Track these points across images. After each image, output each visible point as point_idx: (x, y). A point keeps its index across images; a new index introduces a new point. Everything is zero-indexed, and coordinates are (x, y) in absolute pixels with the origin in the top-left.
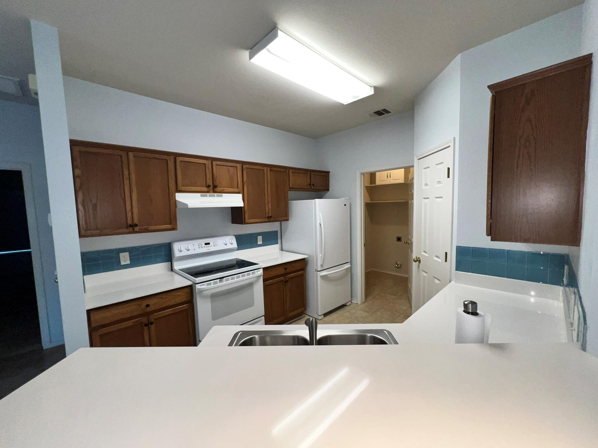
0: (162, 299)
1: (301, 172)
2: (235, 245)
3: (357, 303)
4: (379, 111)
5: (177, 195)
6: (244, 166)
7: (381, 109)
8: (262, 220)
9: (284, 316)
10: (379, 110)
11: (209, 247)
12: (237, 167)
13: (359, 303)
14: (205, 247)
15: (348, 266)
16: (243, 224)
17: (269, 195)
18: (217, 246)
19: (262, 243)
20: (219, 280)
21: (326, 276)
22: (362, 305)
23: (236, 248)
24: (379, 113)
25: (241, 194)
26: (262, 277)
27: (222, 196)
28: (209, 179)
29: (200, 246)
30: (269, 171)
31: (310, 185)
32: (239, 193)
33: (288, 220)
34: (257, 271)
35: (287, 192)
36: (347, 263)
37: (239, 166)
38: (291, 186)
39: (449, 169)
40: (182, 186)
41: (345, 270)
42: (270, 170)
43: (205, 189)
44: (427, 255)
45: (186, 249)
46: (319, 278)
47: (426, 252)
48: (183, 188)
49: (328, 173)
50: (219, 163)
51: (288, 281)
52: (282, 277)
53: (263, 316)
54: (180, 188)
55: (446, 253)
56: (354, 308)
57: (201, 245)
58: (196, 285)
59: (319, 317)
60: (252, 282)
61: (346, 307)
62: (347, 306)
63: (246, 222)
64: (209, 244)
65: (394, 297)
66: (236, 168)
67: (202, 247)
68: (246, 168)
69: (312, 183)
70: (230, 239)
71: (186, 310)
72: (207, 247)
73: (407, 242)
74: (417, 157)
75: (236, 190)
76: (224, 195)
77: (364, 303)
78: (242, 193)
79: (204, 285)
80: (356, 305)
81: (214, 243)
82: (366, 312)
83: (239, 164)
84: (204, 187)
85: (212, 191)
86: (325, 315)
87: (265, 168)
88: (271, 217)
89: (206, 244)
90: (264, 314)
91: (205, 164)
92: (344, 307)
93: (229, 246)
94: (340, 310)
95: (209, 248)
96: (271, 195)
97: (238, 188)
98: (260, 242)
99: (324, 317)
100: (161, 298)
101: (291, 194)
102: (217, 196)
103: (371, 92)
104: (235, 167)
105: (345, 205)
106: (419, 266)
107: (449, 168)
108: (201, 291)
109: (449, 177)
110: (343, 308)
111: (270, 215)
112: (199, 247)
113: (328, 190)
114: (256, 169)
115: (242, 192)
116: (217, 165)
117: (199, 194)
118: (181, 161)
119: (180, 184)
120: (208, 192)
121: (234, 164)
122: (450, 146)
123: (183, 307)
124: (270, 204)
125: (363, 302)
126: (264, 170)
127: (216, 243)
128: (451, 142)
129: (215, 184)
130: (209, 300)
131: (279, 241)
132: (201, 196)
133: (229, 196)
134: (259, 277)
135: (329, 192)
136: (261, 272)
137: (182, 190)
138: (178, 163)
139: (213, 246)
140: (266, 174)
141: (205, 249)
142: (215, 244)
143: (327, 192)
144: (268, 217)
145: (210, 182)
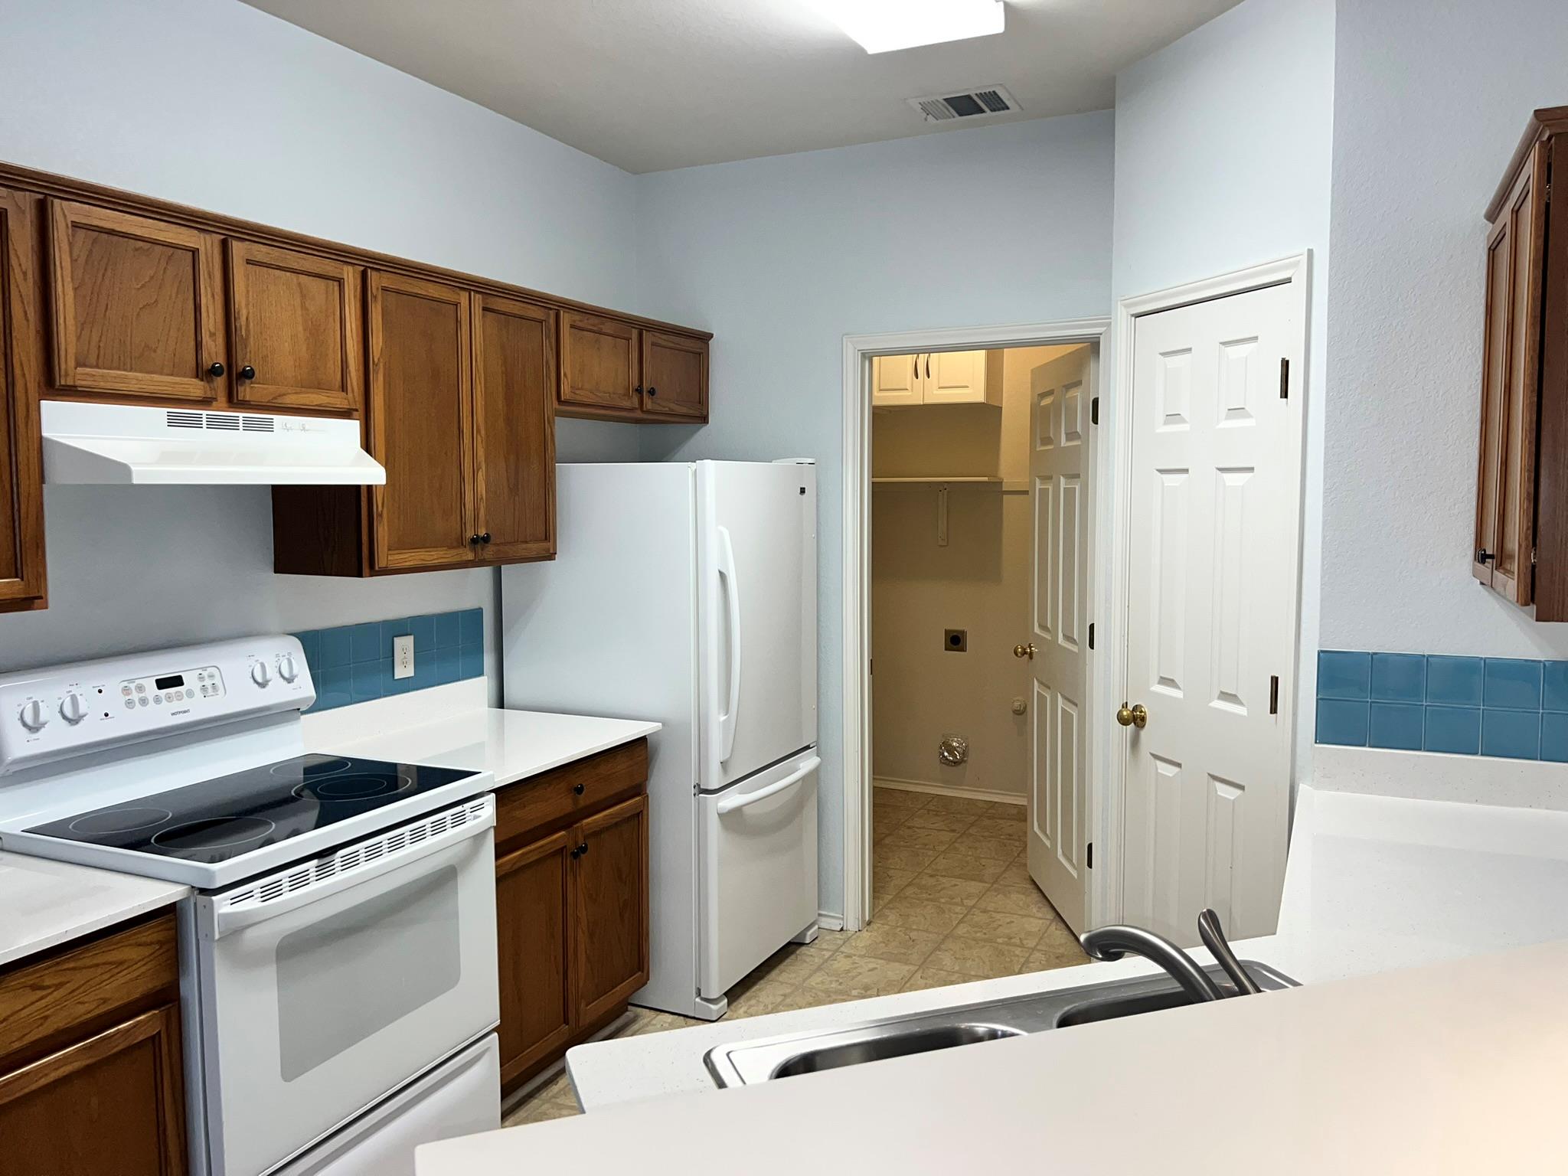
0: (40, 993)
1: (608, 327)
2: (304, 688)
3: (842, 930)
4: (969, 97)
5: (51, 409)
6: (375, 280)
7: (978, 92)
8: (450, 556)
9: (566, 1022)
10: (972, 93)
11: (180, 697)
12: (340, 282)
13: (852, 925)
14: (157, 700)
15: (807, 764)
16: (360, 575)
17: (478, 431)
18: (221, 691)
19: (412, 674)
20: (315, 862)
21: (738, 811)
22: (865, 934)
23: (310, 698)
24: (964, 106)
25: (358, 422)
26: (491, 835)
27: (268, 427)
28: (212, 335)
29: (135, 696)
30: (477, 311)
31: (639, 390)
32: (346, 414)
33: (550, 556)
34: (474, 809)
35: (551, 424)
36: (807, 748)
37: (350, 276)
38: (565, 388)
39: (1285, 364)
40: (78, 364)
41: (800, 783)
42: (485, 309)
43: (196, 388)
44: (1177, 694)
45: (61, 712)
46: (714, 826)
47: (1173, 681)
48: (83, 376)
49: (705, 338)
50: (261, 252)
51: (584, 850)
52: (563, 833)
53: (494, 1030)
54: (68, 370)
55: (1275, 681)
56: (837, 950)
57: (140, 688)
58: (214, 898)
59: (712, 1006)
60: (451, 862)
61: (804, 948)
62: (803, 944)
63: (381, 562)
64: (177, 681)
65: (974, 887)
66: (336, 283)
67: (144, 702)
68: (384, 289)
69: (646, 386)
70: (277, 656)
71: (154, 1039)
72: (169, 698)
73: (1024, 649)
74: (1127, 306)
75: (338, 401)
76: (279, 420)
77: (869, 923)
78: (362, 417)
79: (249, 895)
80: (838, 935)
81: (201, 678)
82: (890, 958)
83: (350, 268)
84: (184, 376)
85: (222, 398)
86: (735, 993)
87: (464, 298)
88: (486, 540)
89: (162, 684)
90: (498, 1022)
91: (195, 252)
92: (792, 953)
93: (278, 694)
94: (781, 967)
95: (176, 706)
96: (486, 430)
97: (344, 388)
98: (404, 670)
99: (729, 1004)
100: (35, 987)
101: (565, 430)
102: (249, 426)
103: (994, 24)
104: (333, 279)
105: (803, 491)
106: (1135, 742)
107: (1287, 362)
108: (237, 929)
109: (1286, 396)
110: (793, 957)
111: (482, 533)
112: (130, 704)
113: (704, 419)
114: (424, 297)
115: (361, 413)
116: (249, 262)
117: (161, 413)
118: (76, 225)
119: (72, 351)
120: (205, 402)
121: (328, 267)
122: (1290, 279)
123: (134, 1026)
124: (481, 476)
125: (867, 919)
126: (456, 305)
127: (211, 676)
128: (1296, 264)
129: (243, 363)
130: (269, 973)
131: (489, 661)
132: (173, 422)
133: (304, 429)
134: (478, 838)
135: (704, 431)
136: (487, 812)
137: (78, 383)
138: (60, 234)
139: (198, 694)
140: (465, 327)
141: (164, 711)
142: (208, 683)
143: (699, 429)
144: (475, 541)
145: (214, 352)
